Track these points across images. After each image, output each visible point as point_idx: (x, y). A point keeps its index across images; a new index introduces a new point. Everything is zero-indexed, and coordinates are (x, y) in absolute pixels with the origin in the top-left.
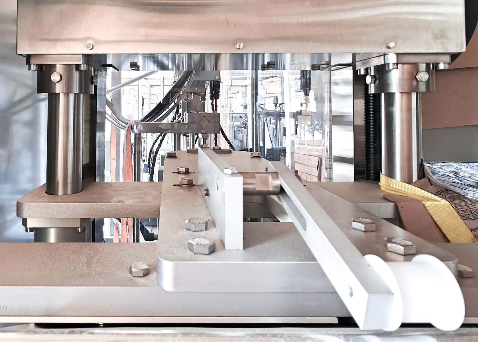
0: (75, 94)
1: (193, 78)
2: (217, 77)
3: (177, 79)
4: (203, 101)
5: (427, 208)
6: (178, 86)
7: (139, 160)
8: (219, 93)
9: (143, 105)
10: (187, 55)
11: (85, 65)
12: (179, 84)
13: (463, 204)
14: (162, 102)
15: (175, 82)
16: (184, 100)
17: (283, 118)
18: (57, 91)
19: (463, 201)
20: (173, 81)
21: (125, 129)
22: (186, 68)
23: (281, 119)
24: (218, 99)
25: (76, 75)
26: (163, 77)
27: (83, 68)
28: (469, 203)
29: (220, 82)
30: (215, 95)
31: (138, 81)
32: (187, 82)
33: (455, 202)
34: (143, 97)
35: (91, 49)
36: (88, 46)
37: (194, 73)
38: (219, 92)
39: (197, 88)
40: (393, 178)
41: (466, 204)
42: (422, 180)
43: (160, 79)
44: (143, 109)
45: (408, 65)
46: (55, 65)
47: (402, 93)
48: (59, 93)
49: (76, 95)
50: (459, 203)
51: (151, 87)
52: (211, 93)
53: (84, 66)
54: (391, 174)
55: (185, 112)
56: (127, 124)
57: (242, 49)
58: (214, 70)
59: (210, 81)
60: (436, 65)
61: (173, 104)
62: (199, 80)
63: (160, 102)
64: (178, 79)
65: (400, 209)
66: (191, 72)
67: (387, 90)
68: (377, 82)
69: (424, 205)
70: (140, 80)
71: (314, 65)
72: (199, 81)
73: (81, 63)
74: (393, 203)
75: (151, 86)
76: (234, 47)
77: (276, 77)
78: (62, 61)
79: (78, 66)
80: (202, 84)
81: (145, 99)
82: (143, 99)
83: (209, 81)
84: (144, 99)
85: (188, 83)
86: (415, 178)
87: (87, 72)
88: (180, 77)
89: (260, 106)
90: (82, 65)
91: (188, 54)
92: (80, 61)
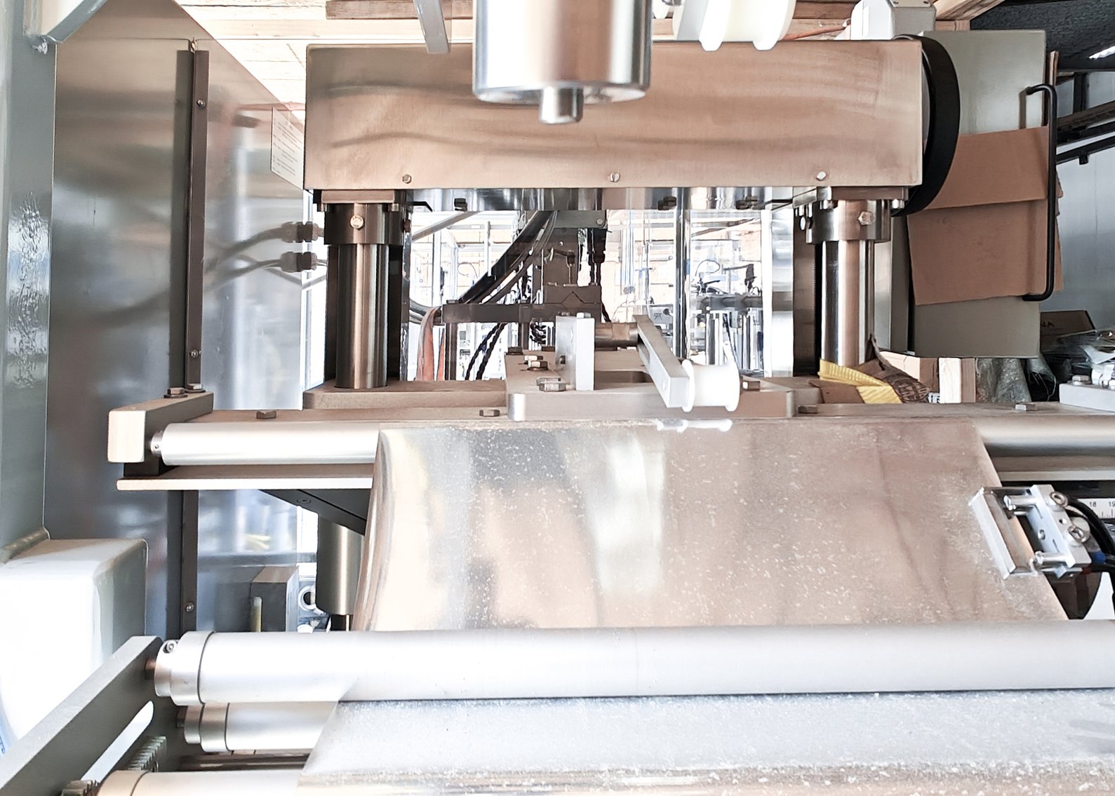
0: (378, 245)
1: (555, 223)
2: (600, 222)
3: (524, 225)
4: (571, 265)
5: (861, 394)
6: (525, 238)
7: (453, 370)
8: (605, 252)
9: (441, 287)
10: (543, 190)
11: (398, 205)
12: (527, 234)
13: (910, 388)
14: (490, 275)
15: (520, 231)
16: (536, 267)
17: (751, 309)
18: (355, 242)
19: (910, 384)
20: (515, 229)
21: (420, 324)
22: (541, 207)
23: (749, 312)
24: (602, 264)
25: (382, 218)
26: (489, 223)
27: (394, 208)
28: (918, 387)
29: (606, 230)
30: (597, 258)
31: (432, 235)
32: (542, 231)
33: (900, 386)
34: (441, 269)
35: (408, 183)
36: (405, 178)
37: (555, 214)
38: (605, 250)
39: (562, 243)
40: (834, 362)
41: (914, 388)
42: (871, 363)
43: (482, 227)
44: (442, 295)
45: (850, 204)
46: (353, 204)
47: (849, 241)
48: (356, 245)
49: (380, 247)
50: (904, 388)
51: (459, 246)
52: (589, 252)
53: (396, 206)
54: (832, 358)
55: (539, 291)
56: (423, 313)
57: (617, 181)
58: (595, 209)
59: (588, 229)
60: (888, 203)
61: (513, 275)
62: (566, 226)
63: (487, 274)
64: (526, 226)
65: (824, 394)
66: (551, 212)
67: (830, 238)
68: (814, 226)
69: (857, 391)
70: (437, 234)
71: (739, 201)
72: (564, 229)
73: (392, 201)
74: (818, 389)
75: (459, 244)
76: (606, 179)
77: (751, 220)
78: (363, 199)
79: (386, 207)
80: (572, 235)
81: (447, 273)
82: (442, 274)
83: (586, 230)
84: (445, 274)
85: (545, 232)
86: (862, 360)
87: (397, 214)
88: (529, 221)
89: (709, 286)
90: (393, 205)
91: (545, 189)
92: (392, 199)
